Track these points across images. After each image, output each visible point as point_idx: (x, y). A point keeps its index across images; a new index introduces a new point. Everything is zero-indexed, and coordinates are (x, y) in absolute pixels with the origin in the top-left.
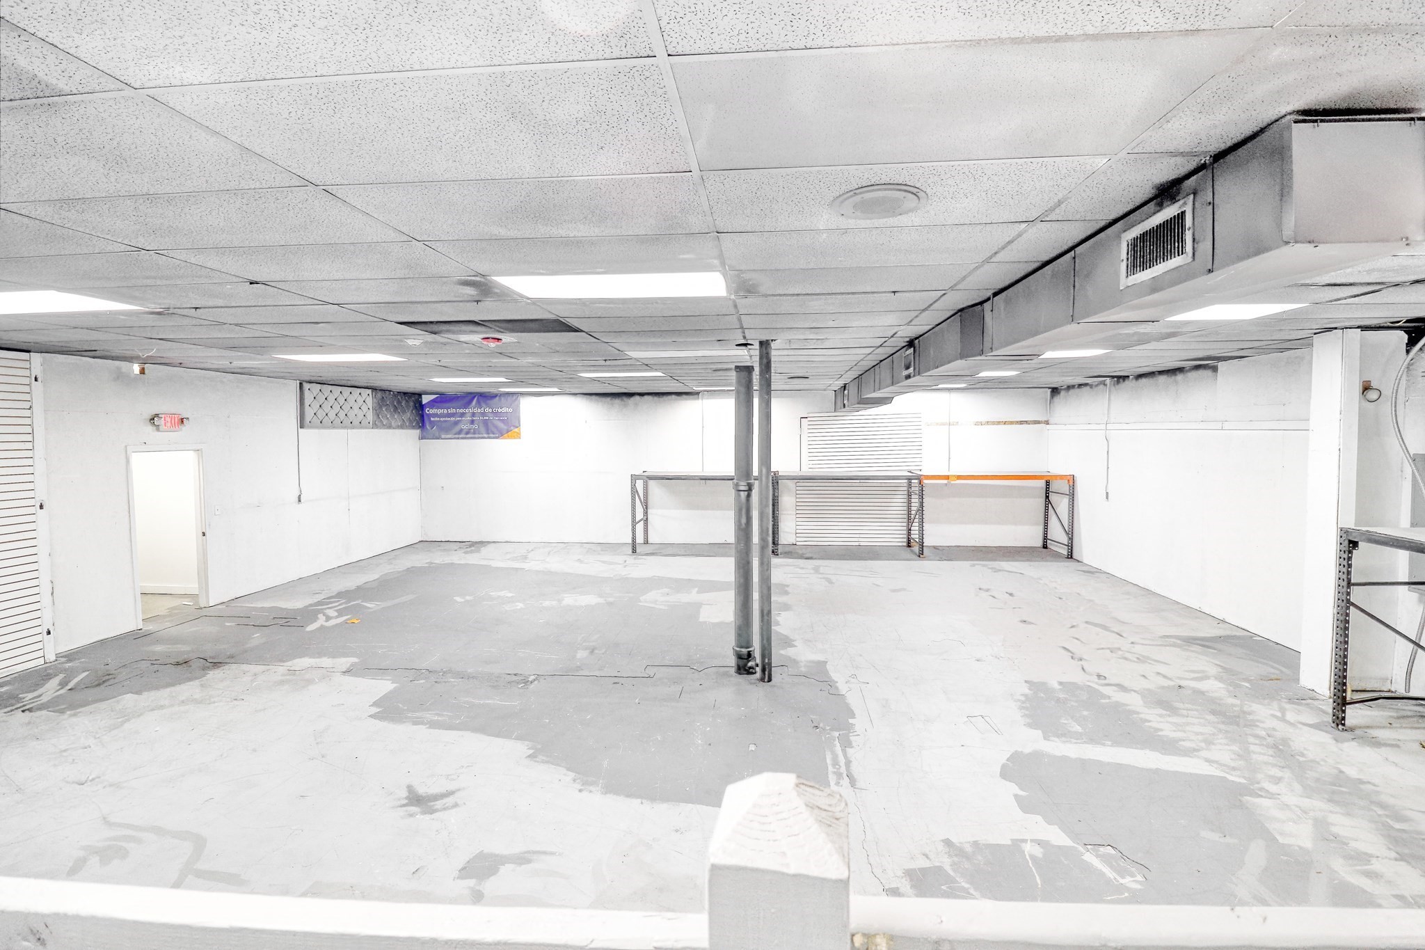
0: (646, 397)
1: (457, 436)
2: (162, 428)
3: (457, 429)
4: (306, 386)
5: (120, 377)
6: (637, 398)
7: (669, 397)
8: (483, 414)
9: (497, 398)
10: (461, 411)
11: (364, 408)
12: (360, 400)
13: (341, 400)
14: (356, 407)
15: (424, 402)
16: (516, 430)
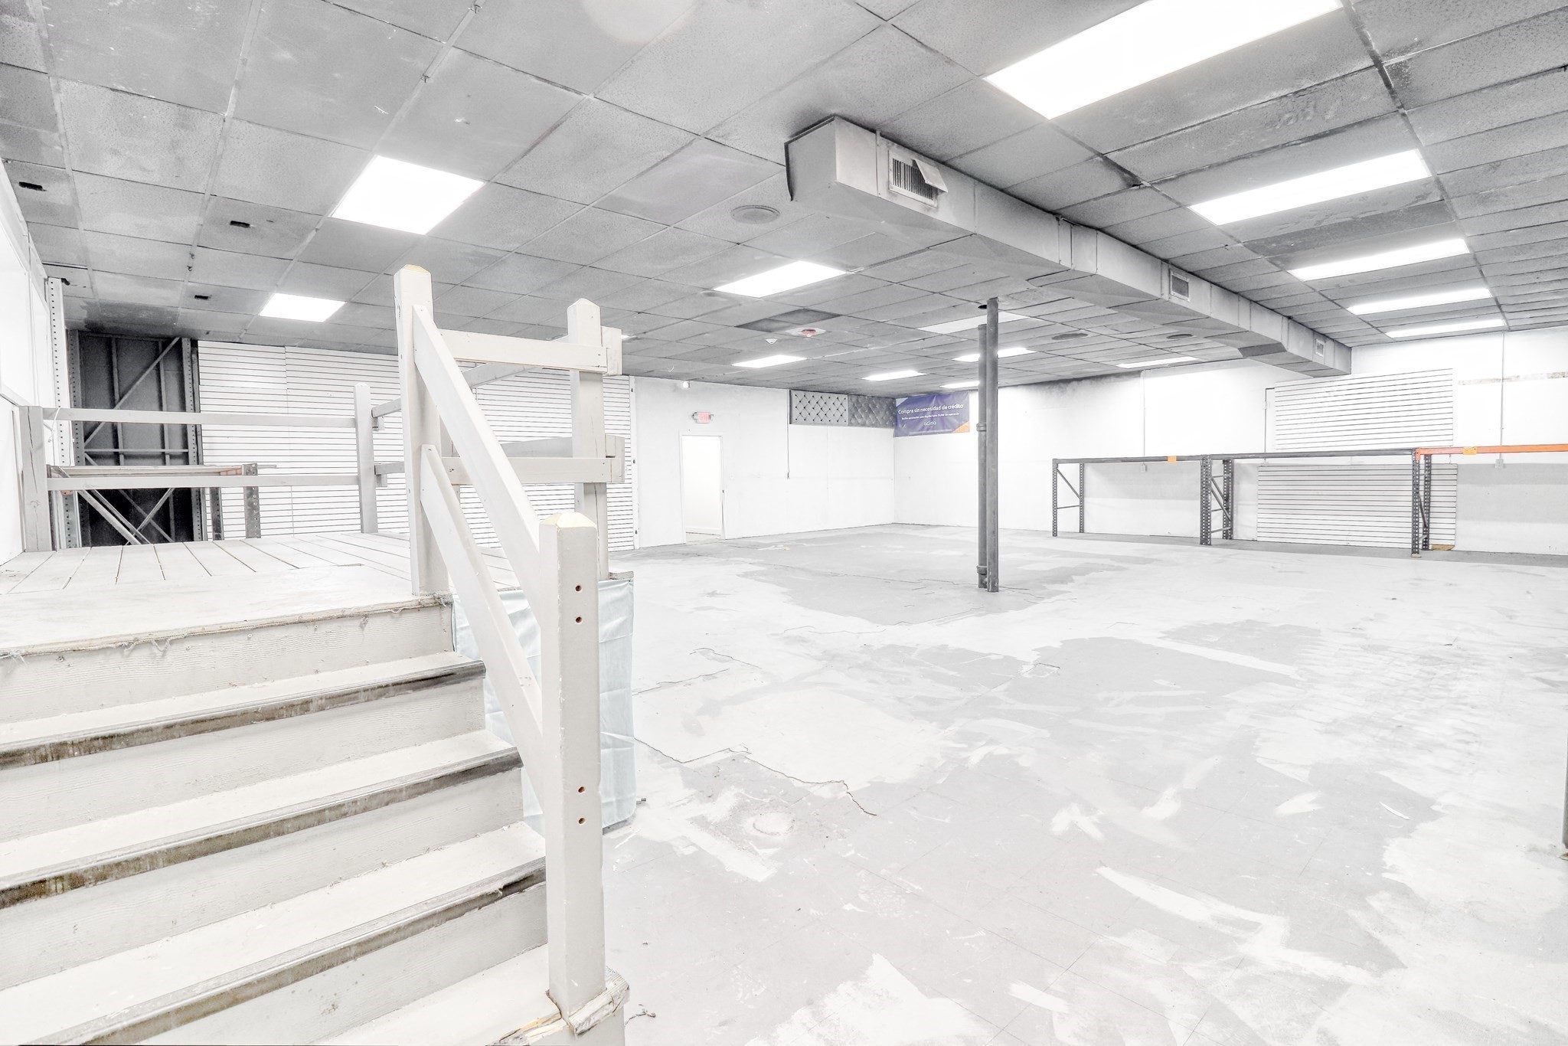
0: (1084, 382)
1: (920, 432)
2: (699, 421)
3: (920, 426)
4: (792, 391)
5: (676, 389)
6: (1075, 383)
7: (1108, 380)
8: (941, 411)
9: (951, 396)
10: (924, 410)
11: (841, 409)
12: (838, 403)
13: (822, 403)
14: (834, 409)
15: (897, 404)
16: (966, 424)
